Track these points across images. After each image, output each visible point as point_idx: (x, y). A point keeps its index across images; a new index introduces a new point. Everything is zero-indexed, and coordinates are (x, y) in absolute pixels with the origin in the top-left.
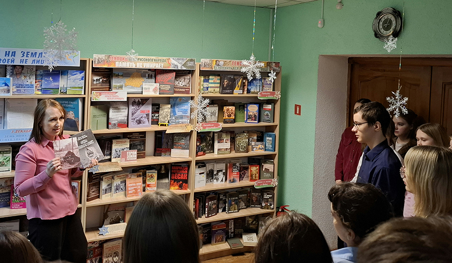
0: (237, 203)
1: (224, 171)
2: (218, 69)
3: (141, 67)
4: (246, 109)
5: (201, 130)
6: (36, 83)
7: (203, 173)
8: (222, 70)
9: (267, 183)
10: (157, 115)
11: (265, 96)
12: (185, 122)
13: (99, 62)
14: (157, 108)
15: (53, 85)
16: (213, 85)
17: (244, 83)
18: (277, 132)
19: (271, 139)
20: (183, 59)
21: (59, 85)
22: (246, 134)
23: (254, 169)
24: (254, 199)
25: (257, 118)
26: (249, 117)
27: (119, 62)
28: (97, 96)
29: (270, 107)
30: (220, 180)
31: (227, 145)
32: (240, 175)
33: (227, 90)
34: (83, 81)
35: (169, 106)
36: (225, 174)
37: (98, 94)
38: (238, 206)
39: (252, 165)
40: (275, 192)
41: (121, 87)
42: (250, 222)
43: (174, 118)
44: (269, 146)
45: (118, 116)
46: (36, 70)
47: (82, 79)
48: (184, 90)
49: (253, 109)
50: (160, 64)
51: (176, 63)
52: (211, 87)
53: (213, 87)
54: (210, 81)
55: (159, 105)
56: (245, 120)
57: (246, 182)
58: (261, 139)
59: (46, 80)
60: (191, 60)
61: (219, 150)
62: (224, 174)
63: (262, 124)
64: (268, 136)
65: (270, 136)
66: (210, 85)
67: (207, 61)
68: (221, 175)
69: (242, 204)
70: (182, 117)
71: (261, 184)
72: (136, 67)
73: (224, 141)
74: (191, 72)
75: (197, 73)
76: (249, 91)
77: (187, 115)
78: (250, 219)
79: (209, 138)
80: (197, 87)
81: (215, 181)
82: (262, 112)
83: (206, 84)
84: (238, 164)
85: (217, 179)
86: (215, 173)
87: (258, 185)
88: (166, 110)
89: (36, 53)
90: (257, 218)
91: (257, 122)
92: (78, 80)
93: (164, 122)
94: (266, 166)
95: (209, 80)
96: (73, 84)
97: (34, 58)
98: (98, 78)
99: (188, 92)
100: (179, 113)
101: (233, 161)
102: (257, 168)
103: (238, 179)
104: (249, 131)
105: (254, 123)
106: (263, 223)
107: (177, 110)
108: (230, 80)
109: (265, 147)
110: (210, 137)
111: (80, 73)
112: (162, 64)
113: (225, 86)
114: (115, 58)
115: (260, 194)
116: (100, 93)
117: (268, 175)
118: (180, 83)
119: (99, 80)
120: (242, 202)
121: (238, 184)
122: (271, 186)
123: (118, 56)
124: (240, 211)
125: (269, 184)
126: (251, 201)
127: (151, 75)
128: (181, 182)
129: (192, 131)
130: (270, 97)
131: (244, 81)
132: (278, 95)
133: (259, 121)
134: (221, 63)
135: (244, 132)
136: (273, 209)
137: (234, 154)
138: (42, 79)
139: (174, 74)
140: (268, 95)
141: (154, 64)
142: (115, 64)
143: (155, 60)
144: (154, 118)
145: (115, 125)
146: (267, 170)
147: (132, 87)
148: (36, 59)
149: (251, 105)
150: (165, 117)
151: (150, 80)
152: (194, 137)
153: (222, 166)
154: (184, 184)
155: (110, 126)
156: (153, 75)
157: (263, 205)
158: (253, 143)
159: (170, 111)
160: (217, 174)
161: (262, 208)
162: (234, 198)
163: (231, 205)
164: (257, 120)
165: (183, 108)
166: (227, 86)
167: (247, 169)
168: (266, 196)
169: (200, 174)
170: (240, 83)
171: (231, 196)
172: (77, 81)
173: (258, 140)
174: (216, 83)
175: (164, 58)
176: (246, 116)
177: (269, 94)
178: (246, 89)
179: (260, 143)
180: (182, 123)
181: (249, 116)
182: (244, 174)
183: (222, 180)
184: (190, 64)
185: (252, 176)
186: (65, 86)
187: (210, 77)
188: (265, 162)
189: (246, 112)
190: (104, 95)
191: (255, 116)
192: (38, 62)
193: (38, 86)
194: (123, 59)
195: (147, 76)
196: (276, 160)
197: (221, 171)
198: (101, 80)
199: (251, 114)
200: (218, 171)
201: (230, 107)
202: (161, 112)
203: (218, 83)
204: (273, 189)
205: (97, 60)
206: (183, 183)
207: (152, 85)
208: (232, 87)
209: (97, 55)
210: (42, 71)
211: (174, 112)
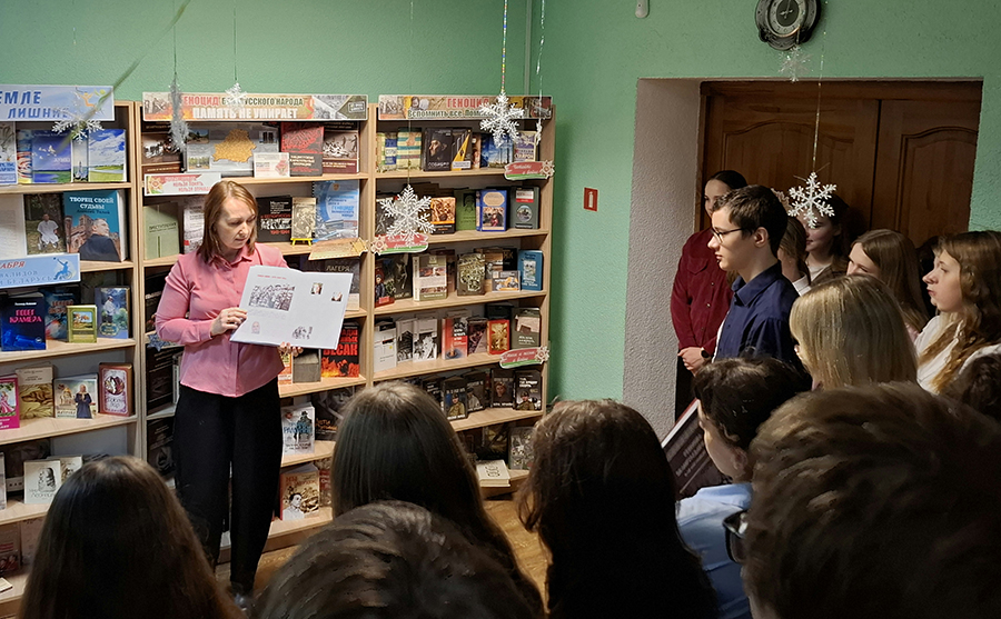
0: (464, 401)
1: (434, 335)
2: (417, 117)
3: (249, 118)
4: (478, 201)
5: (384, 250)
6: (18, 158)
7: (390, 341)
8: (425, 118)
9: (526, 357)
10: (286, 221)
11: (520, 171)
12: (349, 235)
13: (155, 110)
14: (286, 207)
15: (57, 162)
16: (406, 152)
17: (474, 145)
18: (546, 249)
19: (533, 263)
20: (339, 98)
21: (70, 163)
22: (479, 256)
23: (499, 329)
24: (499, 390)
25: (504, 220)
26: (486, 219)
27: (200, 107)
28: (155, 184)
29: (530, 195)
30: (427, 353)
31: (441, 280)
32: (469, 341)
33: (438, 162)
34: (124, 152)
35: (313, 201)
36: (437, 341)
37: (158, 180)
38: (467, 407)
39: (494, 320)
40: (544, 374)
41: (206, 163)
42: (491, 438)
43: (323, 227)
44: (530, 278)
46: (17, 131)
47: (121, 148)
48: (343, 165)
49: (494, 201)
50: (289, 110)
51: (324, 106)
52: (402, 157)
53: (405, 157)
54: (399, 143)
55: (289, 199)
56: (478, 225)
57: (481, 357)
58: (511, 265)
59: (41, 153)
60: (358, 99)
61: (423, 291)
62: (434, 340)
63: (514, 232)
64: (527, 258)
65: (531, 258)
66: (400, 153)
67: (393, 99)
68: (428, 344)
69: (474, 402)
70: (341, 225)
71: (513, 358)
72: (238, 117)
73: (434, 272)
74: (358, 126)
75: (372, 126)
76: (484, 163)
77: (352, 219)
78: (491, 432)
79: (400, 267)
80: (372, 159)
81: (416, 355)
82: (514, 205)
83: (390, 151)
84: (463, 320)
85: (421, 353)
86: (416, 339)
87: (506, 361)
88: (306, 210)
89: (15, 94)
90: (505, 429)
91: (503, 228)
92: (112, 151)
93: (303, 236)
94: (524, 321)
95: (397, 140)
96: (102, 160)
97: (13, 106)
98: (155, 144)
99: (352, 170)
100: (333, 217)
101: (451, 314)
102: (506, 325)
103: (464, 351)
104: (487, 248)
105: (497, 232)
106: (519, 440)
107: (329, 208)
108: (443, 139)
109: (522, 280)
110: (403, 264)
111: (116, 135)
112: (295, 110)
113: (433, 153)
114: (191, 100)
115: (511, 380)
116: (163, 178)
117: (529, 340)
118: (335, 150)
119: (157, 148)
120: (474, 398)
121: (465, 361)
122: (535, 362)
123: (197, 94)
124: (471, 416)
125: (532, 357)
126: (492, 395)
127: (271, 135)
128: (345, 361)
129: (364, 254)
130: (532, 175)
131: (474, 141)
132: (547, 170)
133: (508, 227)
134: (424, 103)
135: (475, 251)
136: (538, 409)
137: (455, 300)
138: (31, 150)
139: (322, 129)
140: (526, 170)
141: (278, 111)
142: (191, 112)
143: (278, 101)
144: (281, 227)
145: (197, 245)
146: (526, 330)
147: (231, 162)
148: (18, 106)
149: (489, 193)
150: (305, 225)
151: (268, 146)
152: (370, 264)
153: (431, 325)
154: (351, 365)
156: (275, 134)
157: (519, 401)
158: (495, 275)
159: (314, 211)
160: (421, 341)
161: (516, 407)
162: (457, 391)
163: (452, 404)
164: (504, 224)
165: (343, 204)
166: (437, 154)
167: (483, 328)
168: (526, 384)
169: (384, 343)
170: (465, 145)
171: (452, 385)
172: (109, 152)
173: (506, 268)
174: (412, 148)
175: (299, 96)
176: (478, 217)
177: (528, 167)
178: (478, 159)
179: (509, 273)
180: (343, 237)
181: (486, 216)
182: (477, 339)
183: (431, 354)
184: (356, 107)
185: (493, 342)
186: (84, 165)
187: (400, 135)
188: (521, 314)
189: (478, 208)
190: (172, 183)
191: (499, 216)
192: (22, 112)
193: (24, 165)
194: (209, 101)
195: (261, 136)
196: (545, 308)
197: (429, 334)
198: (161, 149)
199: (491, 212)
200: (423, 336)
201: (444, 199)
202: (295, 215)
203: (417, 148)
204: (538, 368)
205: (151, 106)
206: (349, 363)
207: (273, 158)
208: (447, 155)
209: (150, 94)
210: (29, 131)
211: (323, 213)
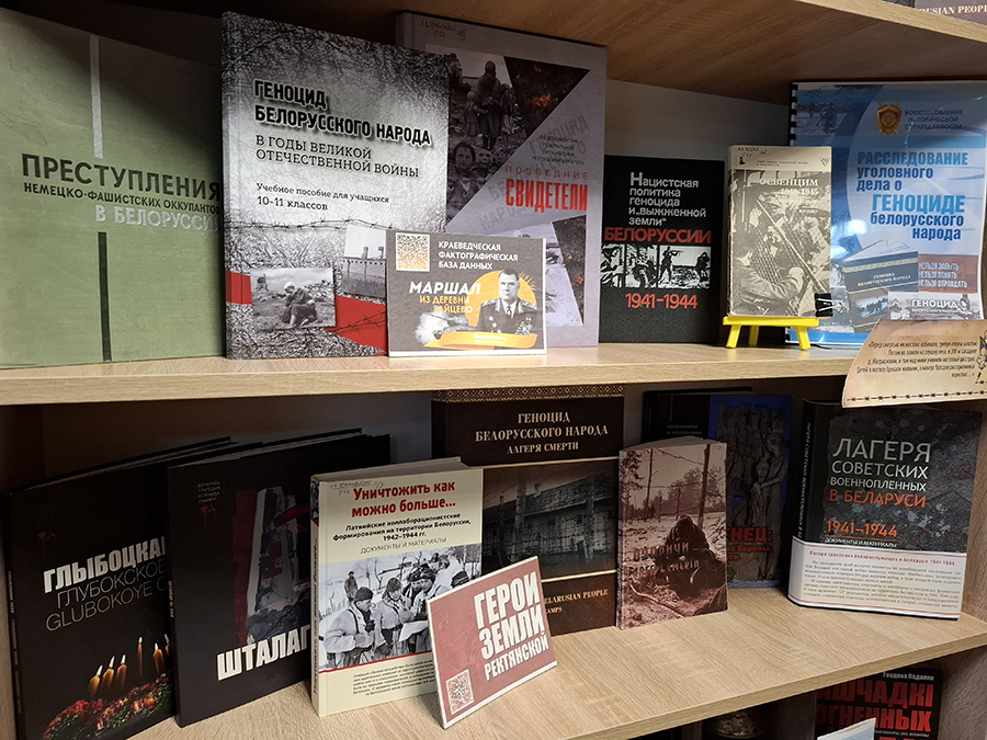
45: (336, 211)
77: (955, 248)
88: (792, 199)
93: (778, 306)
107: (860, 200)
144: (666, 282)
145: (299, 307)
150: (786, 261)
155: (240, 313)
165: (919, 187)
202: (743, 219)
